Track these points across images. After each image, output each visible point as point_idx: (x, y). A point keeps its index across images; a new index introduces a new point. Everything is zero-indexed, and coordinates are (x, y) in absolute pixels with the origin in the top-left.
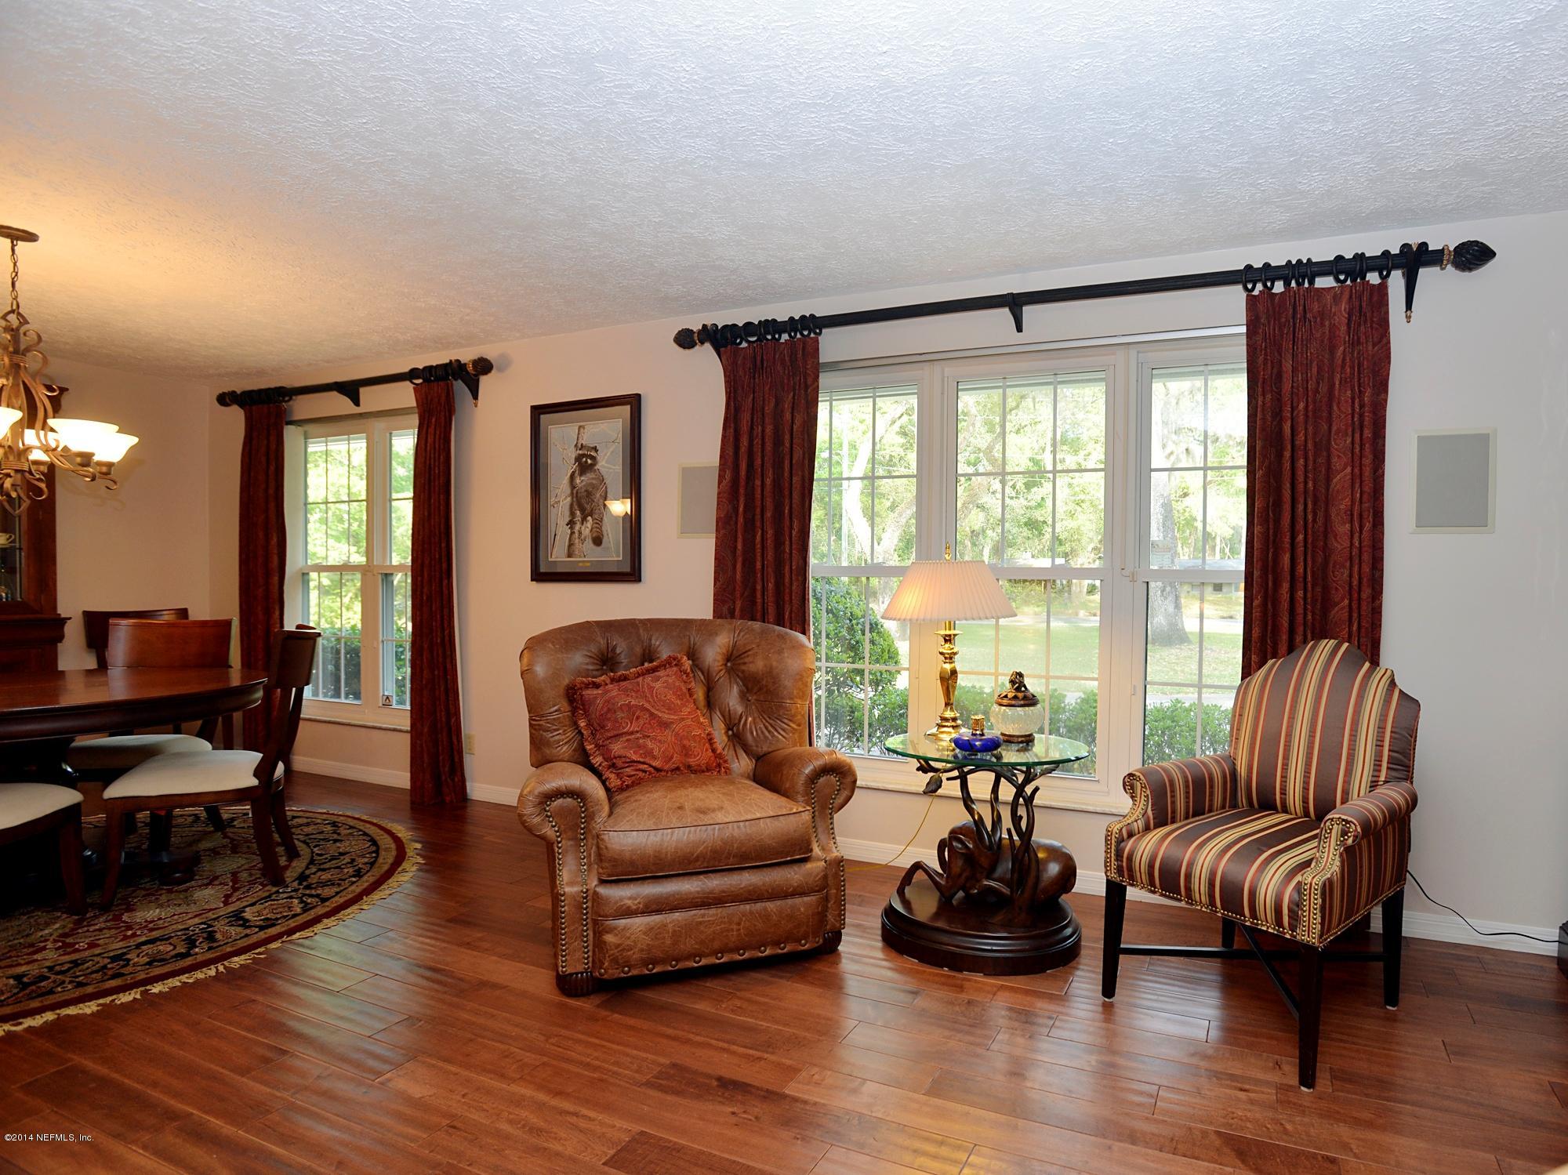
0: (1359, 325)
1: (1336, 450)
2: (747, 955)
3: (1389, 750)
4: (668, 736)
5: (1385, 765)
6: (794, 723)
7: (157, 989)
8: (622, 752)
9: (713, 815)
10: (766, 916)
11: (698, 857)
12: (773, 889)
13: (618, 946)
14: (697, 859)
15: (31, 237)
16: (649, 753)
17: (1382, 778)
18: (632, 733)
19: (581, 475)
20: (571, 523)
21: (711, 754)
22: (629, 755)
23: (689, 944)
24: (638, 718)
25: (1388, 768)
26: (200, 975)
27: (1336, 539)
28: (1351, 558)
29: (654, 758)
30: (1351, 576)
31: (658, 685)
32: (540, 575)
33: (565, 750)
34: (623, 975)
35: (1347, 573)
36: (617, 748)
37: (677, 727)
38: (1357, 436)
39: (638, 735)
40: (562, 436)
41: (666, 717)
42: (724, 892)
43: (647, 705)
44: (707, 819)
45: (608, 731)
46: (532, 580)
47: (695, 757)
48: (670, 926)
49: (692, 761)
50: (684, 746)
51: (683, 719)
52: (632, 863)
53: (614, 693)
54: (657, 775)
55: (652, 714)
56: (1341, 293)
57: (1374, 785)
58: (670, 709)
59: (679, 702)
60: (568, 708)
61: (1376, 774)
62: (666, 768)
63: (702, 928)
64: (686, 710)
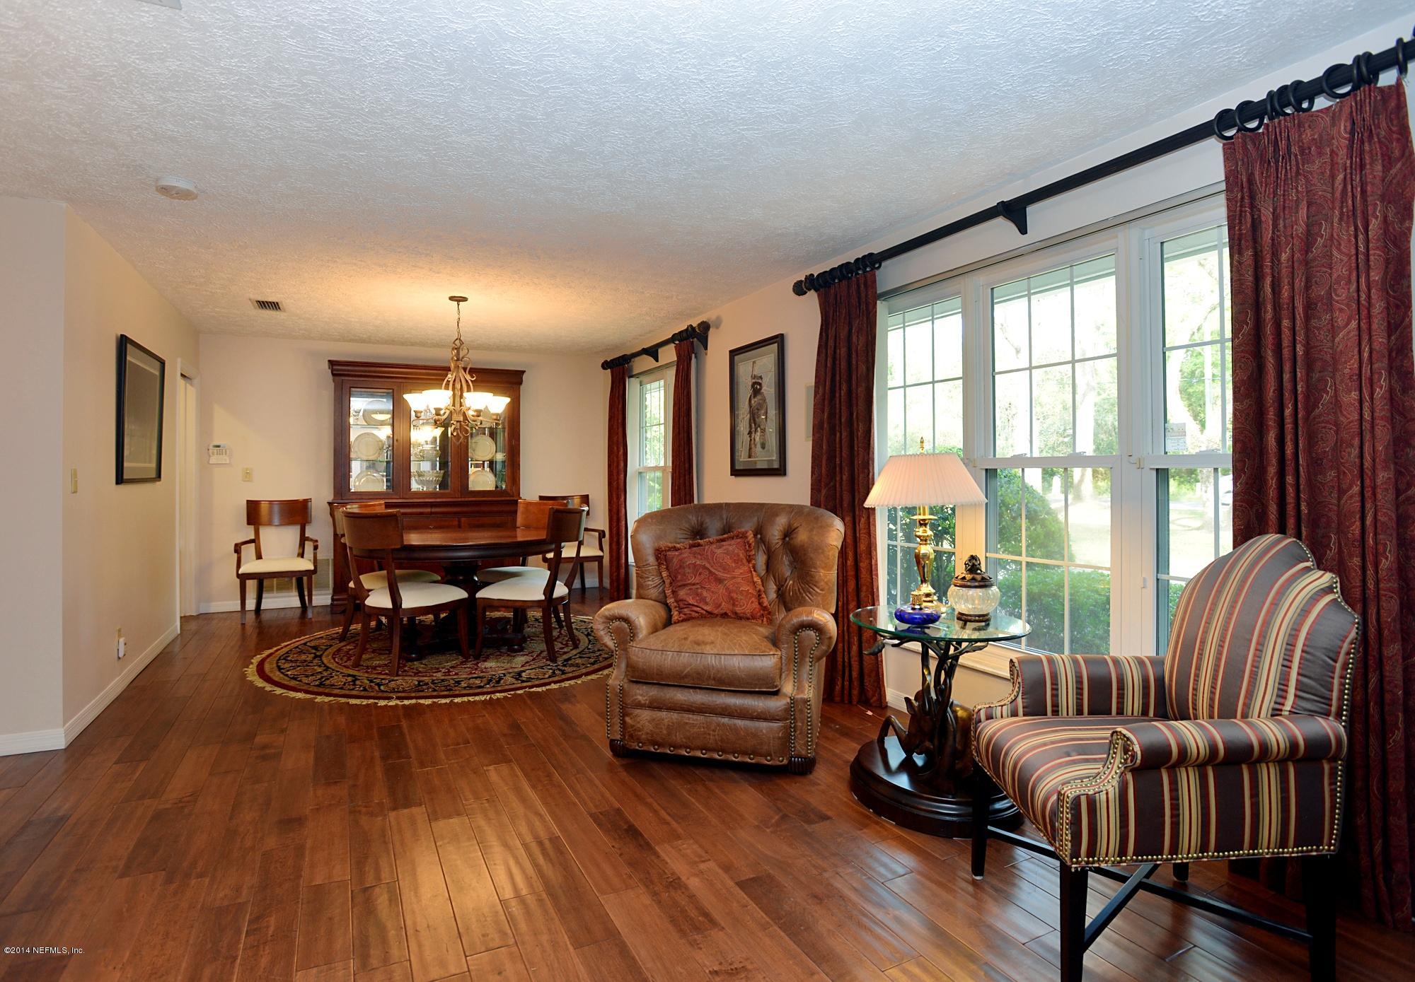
0: (1362, 142)
1: (1337, 302)
2: (739, 759)
3: (1299, 674)
4: (721, 590)
5: (1292, 690)
6: (818, 588)
7: (456, 700)
8: (685, 597)
9: (703, 647)
10: (735, 730)
11: (686, 675)
12: (741, 710)
13: (632, 726)
14: (686, 676)
15: (465, 299)
16: (704, 600)
17: (1288, 706)
18: (694, 584)
19: (754, 397)
20: (750, 433)
21: (758, 606)
22: (688, 599)
23: (678, 737)
24: (700, 574)
25: (1296, 696)
26: (477, 698)
27: (1341, 411)
28: (1361, 434)
29: (706, 603)
30: (1361, 456)
31: (719, 551)
32: (735, 472)
33: (654, 593)
34: (637, 748)
35: (1355, 452)
36: (682, 593)
37: (728, 583)
38: (1363, 280)
39: (698, 586)
40: (745, 370)
41: (720, 574)
42: (703, 704)
43: (708, 565)
44: (698, 649)
45: (679, 581)
46: (732, 475)
47: (741, 606)
48: (666, 720)
49: (738, 609)
50: (732, 598)
51: (734, 578)
52: (643, 671)
53: (686, 555)
54: (708, 617)
55: (710, 572)
56: (1341, 110)
57: (1276, 713)
58: (725, 569)
59: (734, 565)
60: (656, 563)
61: (1280, 700)
62: (716, 612)
63: (687, 727)
64: (738, 572)
